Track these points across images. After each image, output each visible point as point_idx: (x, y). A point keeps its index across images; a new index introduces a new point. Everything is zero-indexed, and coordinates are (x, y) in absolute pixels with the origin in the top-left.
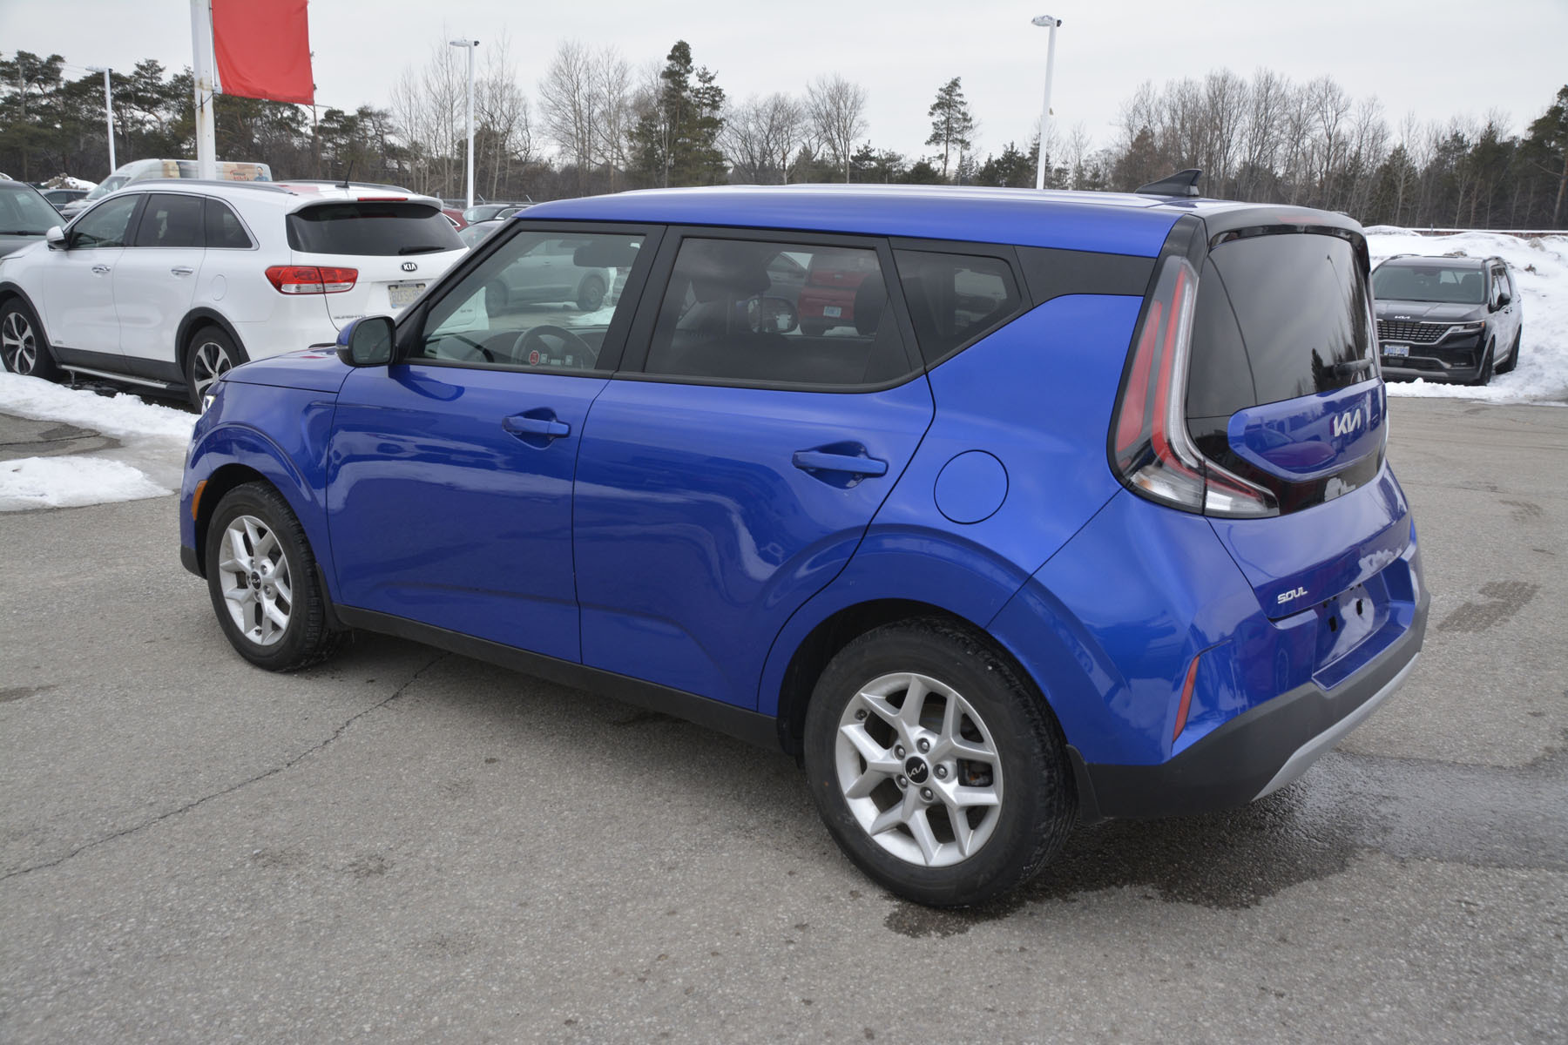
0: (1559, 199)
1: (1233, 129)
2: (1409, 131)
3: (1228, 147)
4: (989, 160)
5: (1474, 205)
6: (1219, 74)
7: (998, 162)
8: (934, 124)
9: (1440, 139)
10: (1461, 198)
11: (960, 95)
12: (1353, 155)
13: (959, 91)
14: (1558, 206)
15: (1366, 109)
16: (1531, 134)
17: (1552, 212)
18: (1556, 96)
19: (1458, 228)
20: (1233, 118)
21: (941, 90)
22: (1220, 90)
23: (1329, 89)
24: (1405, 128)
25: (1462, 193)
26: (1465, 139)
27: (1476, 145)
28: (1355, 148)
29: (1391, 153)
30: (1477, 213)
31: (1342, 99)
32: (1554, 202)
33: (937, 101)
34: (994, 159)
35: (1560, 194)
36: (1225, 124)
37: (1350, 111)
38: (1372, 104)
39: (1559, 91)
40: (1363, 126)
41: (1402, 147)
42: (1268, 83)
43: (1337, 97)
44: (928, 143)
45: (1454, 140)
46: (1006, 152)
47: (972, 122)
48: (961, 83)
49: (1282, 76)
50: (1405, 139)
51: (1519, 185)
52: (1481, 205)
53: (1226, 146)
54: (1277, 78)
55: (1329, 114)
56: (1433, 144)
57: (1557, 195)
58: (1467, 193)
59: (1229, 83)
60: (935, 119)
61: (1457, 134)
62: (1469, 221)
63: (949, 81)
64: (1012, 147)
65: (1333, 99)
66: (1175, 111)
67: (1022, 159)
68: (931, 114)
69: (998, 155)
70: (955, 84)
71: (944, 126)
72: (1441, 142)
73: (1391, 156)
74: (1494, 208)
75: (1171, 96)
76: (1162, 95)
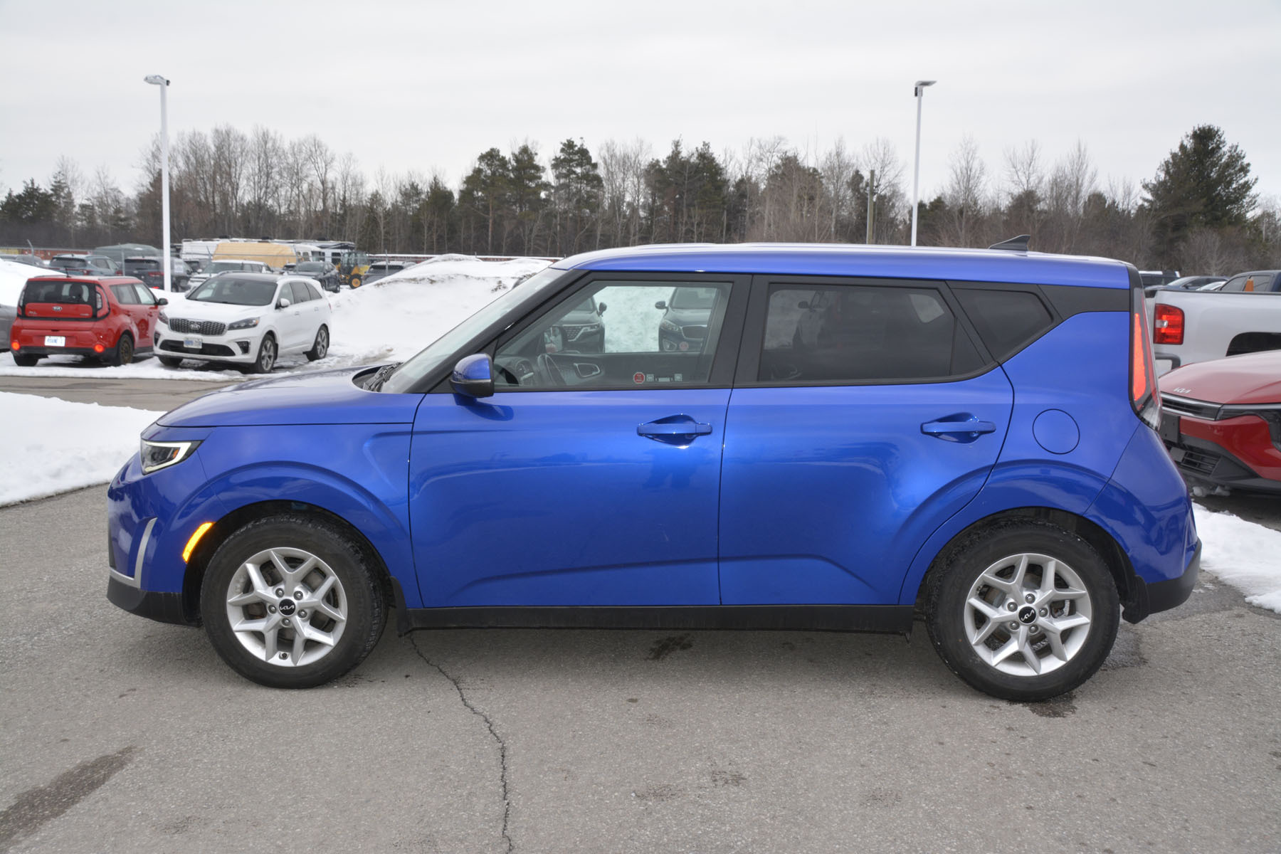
0: (490, 234)
1: (240, 174)
2: (382, 180)
3: (237, 189)
4: (10, 195)
5: (435, 237)
6: (223, 128)
7: (19, 197)
9: (402, 187)
10: (426, 232)
12: (342, 198)
14: (490, 238)
15: (346, 161)
16: (465, 186)
17: (487, 242)
18: (477, 160)
19: (427, 254)
20: (239, 165)
22: (224, 140)
23: (317, 144)
24: (379, 178)
25: (426, 228)
26: (419, 187)
27: (428, 192)
28: (342, 193)
29: (370, 197)
30: (438, 243)
31: (328, 153)
32: (487, 236)
34: (15, 194)
35: (490, 230)
36: (233, 170)
37: (335, 163)
38: (349, 157)
39: (478, 157)
40: (345, 175)
41: (377, 191)
42: (265, 138)
43: (324, 152)
45: (411, 188)
46: (27, 188)
49: (276, 133)
50: (380, 186)
51: (463, 221)
52: (440, 237)
53: (235, 188)
54: (272, 134)
55: (320, 165)
56: (398, 191)
57: (488, 231)
58: (429, 228)
59: (232, 136)
61: (413, 184)
62: (433, 249)
64: (33, 183)
65: (321, 153)
66: (188, 157)
67: (45, 196)
69: (19, 190)
72: (403, 189)
73: (371, 199)
74: (449, 239)
75: (183, 144)
76: (174, 143)
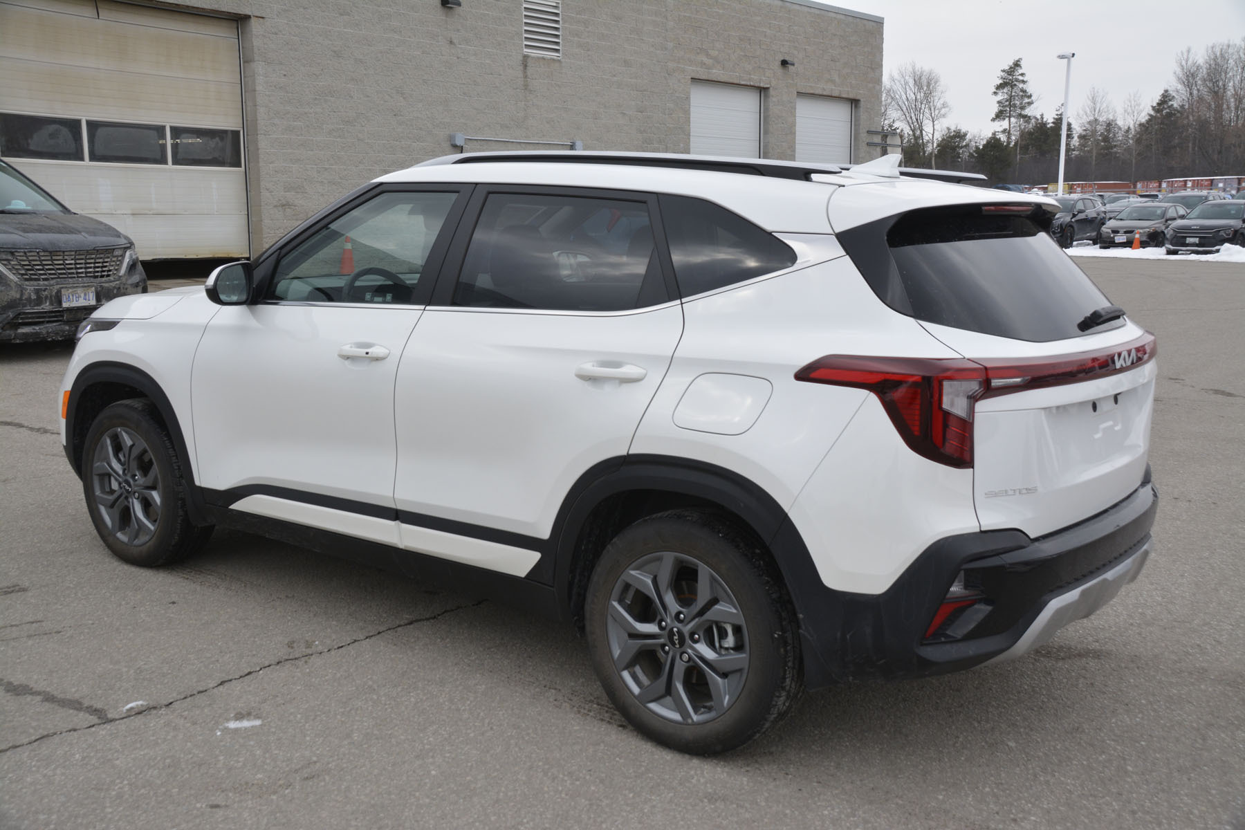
8: (999, 102)
11: (1022, 75)
13: (1021, 71)
21: (1003, 71)
33: (1001, 81)
44: (993, 120)
47: (1033, 98)
48: (1022, 63)
60: (1000, 97)
63: (1011, 63)
68: (995, 93)
70: (1017, 64)
71: (1007, 103)
